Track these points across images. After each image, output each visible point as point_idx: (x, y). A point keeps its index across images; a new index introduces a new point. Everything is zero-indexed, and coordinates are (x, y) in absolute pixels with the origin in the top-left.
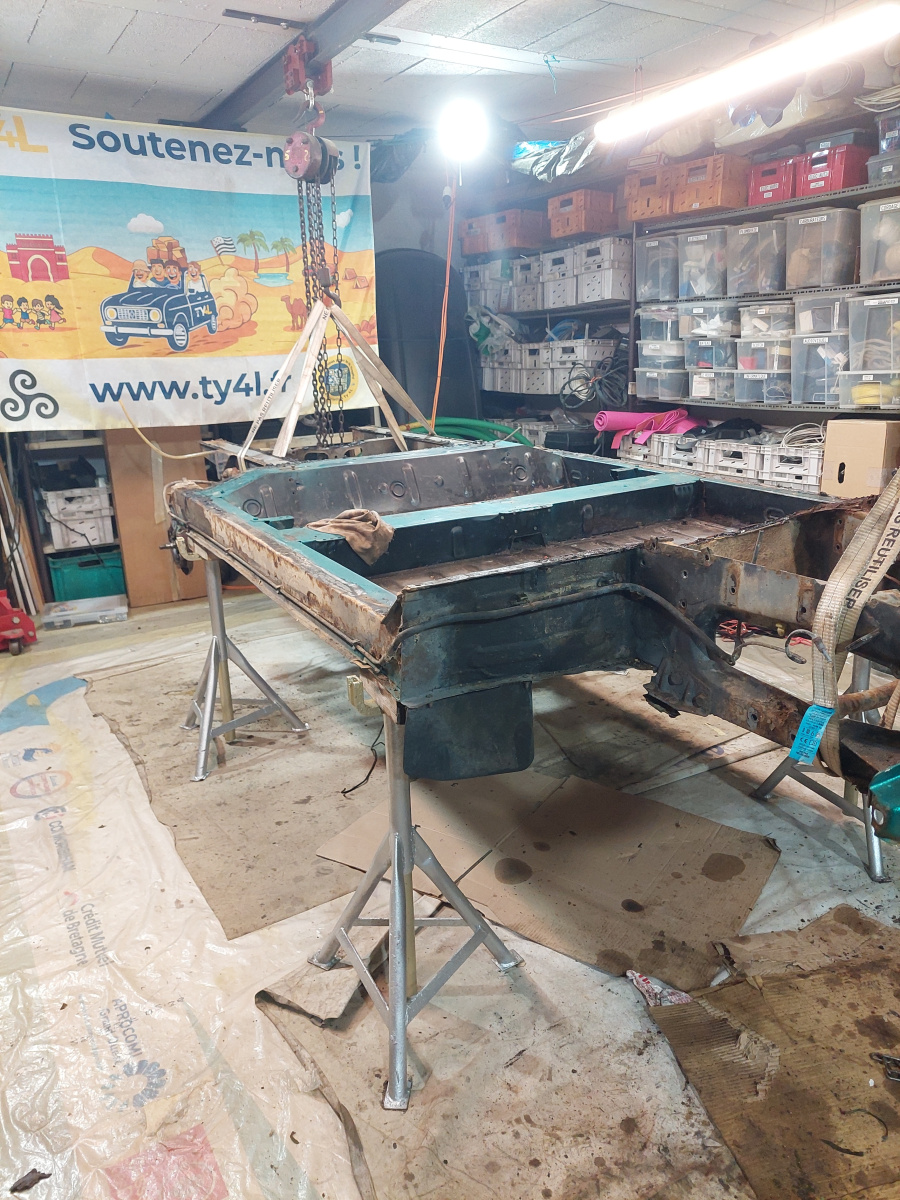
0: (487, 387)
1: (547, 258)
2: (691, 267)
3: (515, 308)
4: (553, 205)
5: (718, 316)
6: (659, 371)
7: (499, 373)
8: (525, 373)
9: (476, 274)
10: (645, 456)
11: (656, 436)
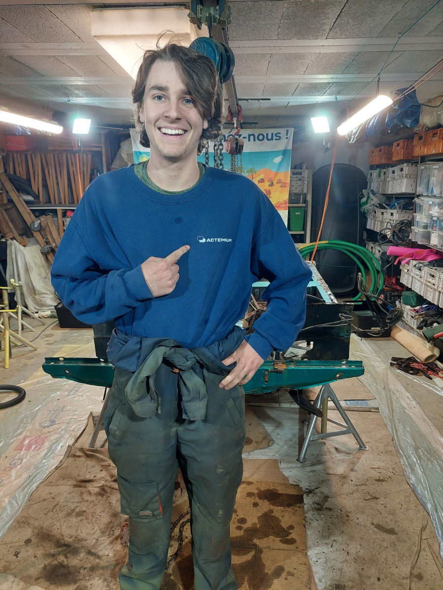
0: (368, 227)
1: (391, 169)
2: (433, 180)
3: (380, 192)
4: (395, 144)
5: (437, 206)
6: (418, 229)
7: (373, 221)
8: (379, 223)
9: (371, 174)
10: (408, 270)
11: (411, 261)
